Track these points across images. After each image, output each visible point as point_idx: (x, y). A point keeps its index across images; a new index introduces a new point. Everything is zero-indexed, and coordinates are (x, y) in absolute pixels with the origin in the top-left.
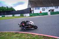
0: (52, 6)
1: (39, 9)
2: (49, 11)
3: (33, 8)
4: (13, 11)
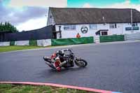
3: (60, 27)
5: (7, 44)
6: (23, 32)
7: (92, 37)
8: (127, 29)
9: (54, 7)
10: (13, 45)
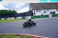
0: (53, 9)
2: (51, 13)
3: (35, 11)
4: (15, 13)
5: (14, 18)
6: (20, 13)
7: (48, 15)
9: (32, 3)
10: (16, 19)
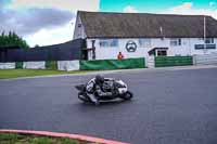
0: (162, 38)
1: (114, 44)
2: (152, 52)
3: (93, 42)
4: (18, 47)
5: (10, 66)
6: (37, 47)
7: (144, 59)
8: (197, 47)
